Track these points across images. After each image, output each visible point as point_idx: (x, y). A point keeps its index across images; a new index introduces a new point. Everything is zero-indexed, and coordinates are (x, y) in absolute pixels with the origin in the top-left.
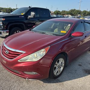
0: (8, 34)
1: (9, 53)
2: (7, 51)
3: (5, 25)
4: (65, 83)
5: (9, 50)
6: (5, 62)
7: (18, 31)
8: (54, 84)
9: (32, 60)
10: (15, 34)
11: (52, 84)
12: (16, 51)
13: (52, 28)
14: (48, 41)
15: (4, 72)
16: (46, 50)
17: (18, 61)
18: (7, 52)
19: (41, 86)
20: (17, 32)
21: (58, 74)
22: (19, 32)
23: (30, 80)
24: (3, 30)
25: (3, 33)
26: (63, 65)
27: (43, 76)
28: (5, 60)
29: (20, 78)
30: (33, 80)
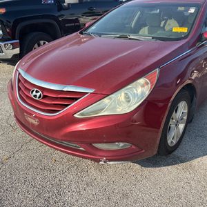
0: (17, 51)
1: (45, 97)
2: (37, 92)
3: (8, 27)
4: (195, 162)
5: (43, 89)
6: (35, 122)
7: (42, 42)
8: (169, 167)
9: (115, 111)
10: (37, 50)
11: (164, 169)
12: (65, 89)
13: (132, 26)
14: (148, 56)
15: (31, 147)
16: (150, 80)
17: (76, 116)
18: (38, 94)
19: (139, 176)
20: (39, 45)
21: (175, 142)
22: (44, 43)
23: (111, 163)
24: (3, 40)
25: (4, 49)
26: (185, 118)
27: (144, 151)
28: (35, 117)
29: (77, 159)
30: (119, 162)
